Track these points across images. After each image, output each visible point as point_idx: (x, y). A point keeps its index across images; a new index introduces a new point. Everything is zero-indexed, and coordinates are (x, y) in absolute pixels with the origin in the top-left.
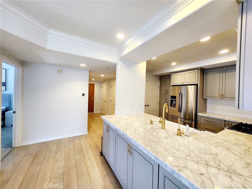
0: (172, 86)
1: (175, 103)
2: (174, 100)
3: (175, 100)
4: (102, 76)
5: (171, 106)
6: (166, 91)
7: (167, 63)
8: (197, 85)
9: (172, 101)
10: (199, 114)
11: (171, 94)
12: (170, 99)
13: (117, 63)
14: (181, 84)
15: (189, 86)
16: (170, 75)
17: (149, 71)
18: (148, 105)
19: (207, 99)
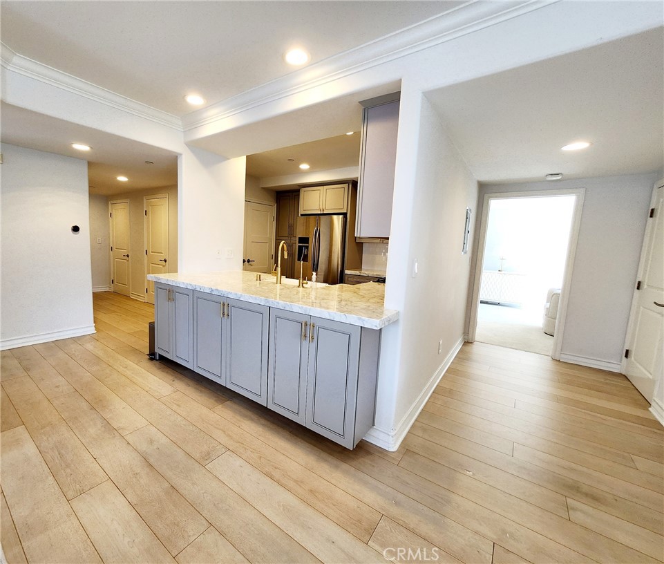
0: (302, 215)
1: (306, 253)
2: (305, 246)
3: (307, 247)
4: (122, 179)
5: (299, 260)
6: (289, 227)
7: (291, 163)
8: (345, 215)
9: (300, 248)
10: (347, 272)
11: (300, 233)
12: (298, 244)
13: (181, 154)
14: (319, 212)
15: (335, 217)
16: (298, 191)
17: (253, 177)
18: (249, 261)
19: (362, 243)
